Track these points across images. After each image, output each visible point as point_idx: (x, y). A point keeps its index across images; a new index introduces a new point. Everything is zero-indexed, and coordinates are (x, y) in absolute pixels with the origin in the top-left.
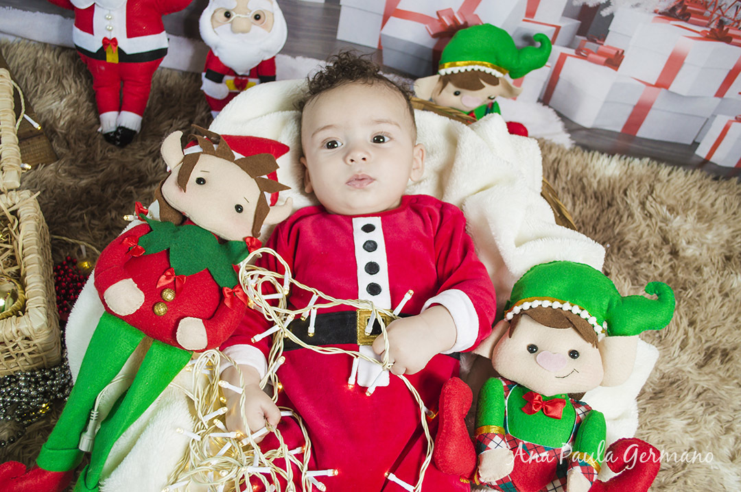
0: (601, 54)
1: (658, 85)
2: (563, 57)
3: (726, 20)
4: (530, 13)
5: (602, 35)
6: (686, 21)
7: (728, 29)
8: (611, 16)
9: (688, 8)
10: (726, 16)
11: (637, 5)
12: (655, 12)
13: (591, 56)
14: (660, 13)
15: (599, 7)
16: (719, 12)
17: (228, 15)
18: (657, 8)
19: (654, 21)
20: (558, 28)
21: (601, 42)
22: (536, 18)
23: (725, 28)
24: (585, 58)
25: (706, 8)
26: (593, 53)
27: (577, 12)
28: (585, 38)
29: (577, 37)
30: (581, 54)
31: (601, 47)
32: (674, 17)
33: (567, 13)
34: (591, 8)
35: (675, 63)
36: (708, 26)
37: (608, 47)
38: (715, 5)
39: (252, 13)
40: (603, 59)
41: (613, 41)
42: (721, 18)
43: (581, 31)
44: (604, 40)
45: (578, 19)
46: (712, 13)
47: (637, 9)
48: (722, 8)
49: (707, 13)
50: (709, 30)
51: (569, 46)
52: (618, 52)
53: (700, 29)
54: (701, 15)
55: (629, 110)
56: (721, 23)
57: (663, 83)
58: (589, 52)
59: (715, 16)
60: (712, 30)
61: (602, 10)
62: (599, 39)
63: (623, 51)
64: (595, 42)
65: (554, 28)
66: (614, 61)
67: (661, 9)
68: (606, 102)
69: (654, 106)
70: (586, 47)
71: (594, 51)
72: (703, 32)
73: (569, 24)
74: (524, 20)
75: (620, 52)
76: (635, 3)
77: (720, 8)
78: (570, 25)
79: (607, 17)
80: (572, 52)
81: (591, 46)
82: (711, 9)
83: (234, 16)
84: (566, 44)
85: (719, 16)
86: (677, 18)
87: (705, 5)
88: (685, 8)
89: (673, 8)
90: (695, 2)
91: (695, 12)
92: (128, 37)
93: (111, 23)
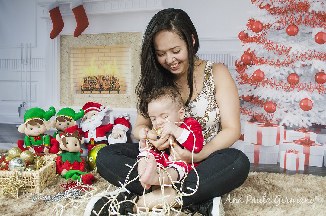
1: (258, 144)
3: (268, 119)
6: (257, 122)
12: (247, 121)
16: (265, 117)
19: (248, 124)
23: (269, 122)
38: (263, 115)
42: (266, 119)
46: (263, 118)
47: (242, 121)
49: (262, 119)
53: (262, 124)
54: (260, 119)
56: (267, 121)
59: (264, 119)
60: (265, 123)
66: (242, 138)
69: (260, 152)
75: (243, 135)
77: (264, 116)
85: (265, 119)
86: (254, 122)
87: (260, 116)
88: (255, 118)
89: (252, 119)
90: (257, 116)
91: (259, 119)
92: (96, 138)
93: (92, 135)
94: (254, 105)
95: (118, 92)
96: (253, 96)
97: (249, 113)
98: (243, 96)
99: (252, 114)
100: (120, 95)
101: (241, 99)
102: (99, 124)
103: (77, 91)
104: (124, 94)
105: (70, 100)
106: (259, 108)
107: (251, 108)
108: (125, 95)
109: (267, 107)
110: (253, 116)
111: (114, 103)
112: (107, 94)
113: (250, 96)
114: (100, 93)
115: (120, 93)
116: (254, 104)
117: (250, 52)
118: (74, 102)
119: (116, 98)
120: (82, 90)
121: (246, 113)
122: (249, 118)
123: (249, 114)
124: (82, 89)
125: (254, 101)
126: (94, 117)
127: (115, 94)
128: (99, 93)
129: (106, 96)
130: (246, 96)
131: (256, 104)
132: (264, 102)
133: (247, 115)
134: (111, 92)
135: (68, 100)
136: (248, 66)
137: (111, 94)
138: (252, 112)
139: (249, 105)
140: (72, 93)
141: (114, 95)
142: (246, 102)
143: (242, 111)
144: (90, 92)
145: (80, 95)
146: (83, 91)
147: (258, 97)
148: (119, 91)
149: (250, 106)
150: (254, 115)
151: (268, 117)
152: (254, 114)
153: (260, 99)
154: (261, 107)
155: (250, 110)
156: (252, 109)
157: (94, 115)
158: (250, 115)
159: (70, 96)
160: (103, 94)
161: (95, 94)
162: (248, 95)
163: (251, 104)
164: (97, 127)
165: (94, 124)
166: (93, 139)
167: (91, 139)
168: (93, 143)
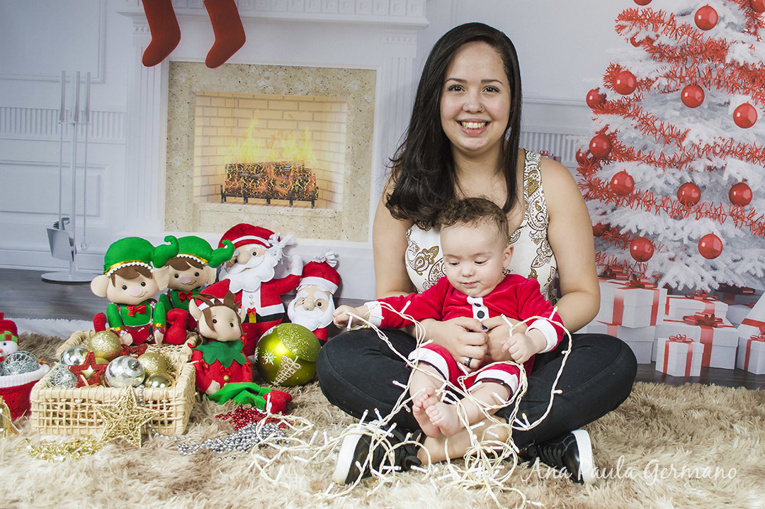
1: (614, 324)
3: (636, 274)
6: (615, 279)
7: (640, 280)
9: (613, 270)
10: (635, 272)
23: (638, 279)
25: (622, 269)
32: (606, 276)
35: (618, 307)
36: (628, 279)
38: (627, 266)
42: (633, 273)
46: (627, 271)
49: (624, 272)
50: (629, 282)
53: (624, 282)
54: (621, 273)
56: (634, 276)
57: (617, 322)
59: (629, 273)
60: (631, 281)
72: (626, 284)
77: (630, 267)
82: (625, 269)
85: (631, 272)
86: (609, 278)
87: (621, 267)
88: (611, 271)
89: (605, 273)
90: (615, 266)
91: (618, 272)
92: (262, 307)
93: (252, 300)
94: (609, 243)
95: (313, 204)
96: (609, 225)
99: (606, 263)
100: (318, 210)
102: (269, 276)
103: (209, 197)
104: (327, 208)
105: (191, 218)
106: (620, 250)
107: (605, 250)
108: (328, 210)
109: (635, 248)
110: (608, 267)
111: (302, 228)
112: (285, 206)
113: (602, 224)
114: (269, 202)
115: (317, 207)
116: (611, 241)
117: (607, 133)
118: (200, 222)
119: (306, 217)
120: (222, 193)
123: (600, 262)
124: (222, 191)
125: (610, 235)
126: (254, 260)
127: (306, 207)
128: (265, 202)
129: (282, 210)
131: (614, 242)
132: (631, 238)
134: (295, 203)
135: (184, 217)
136: (602, 163)
137: (295, 207)
138: (606, 259)
139: (601, 242)
140: (196, 200)
141: (302, 209)
144: (242, 199)
145: (216, 206)
146: (224, 196)
147: (618, 228)
148: (315, 201)
149: (602, 245)
150: (609, 264)
151: (637, 269)
152: (610, 261)
153: (622, 232)
154: (624, 247)
155: (603, 253)
156: (606, 251)
157: (255, 254)
158: (601, 265)
159: (192, 208)
160: (275, 205)
161: (254, 206)
162: (600, 223)
163: (605, 241)
164: (262, 283)
165: (258, 276)
166: (254, 310)
167: (250, 311)
168: (253, 320)
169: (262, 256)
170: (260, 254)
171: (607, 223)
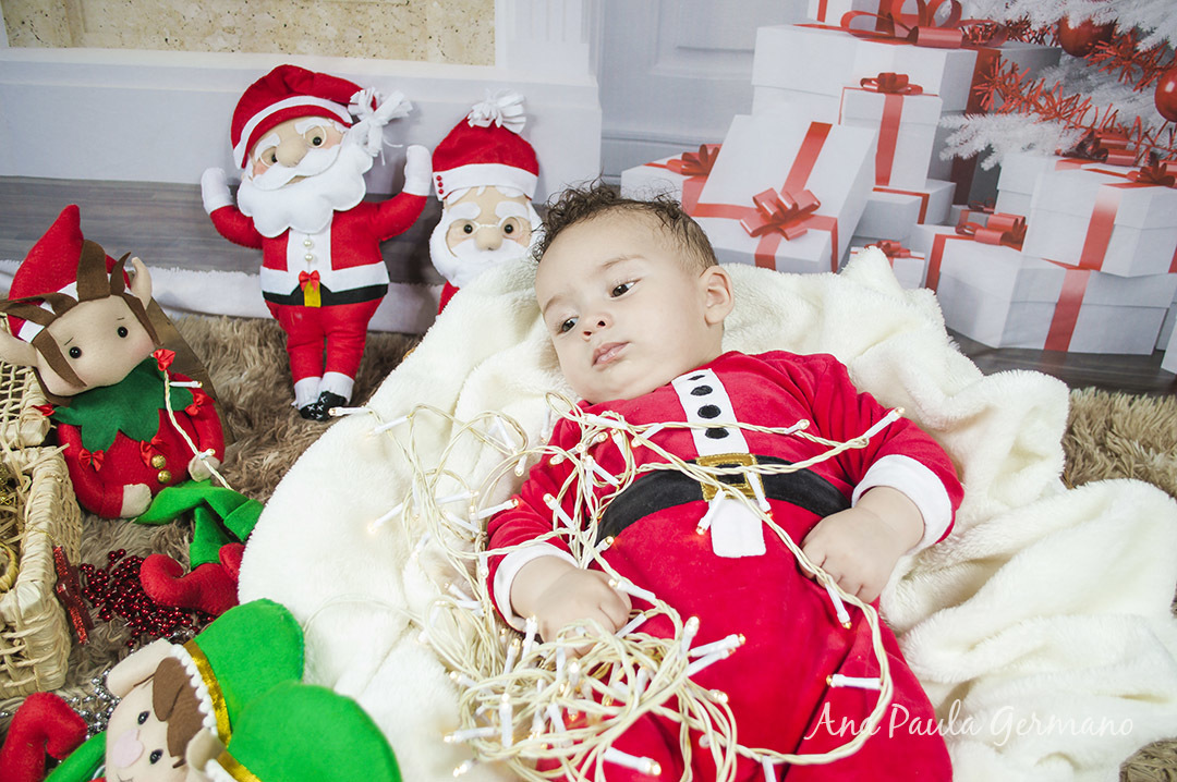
0: (992, 227)
1: (1083, 266)
2: (940, 241)
3: (1159, 151)
4: (883, 178)
5: (988, 200)
6: (1104, 161)
7: (1165, 165)
8: (997, 169)
9: (1102, 141)
10: (1158, 146)
11: (1030, 147)
12: (1057, 153)
13: (979, 232)
14: (1064, 155)
15: (978, 157)
16: (1146, 141)
17: (468, 229)
18: (1060, 148)
19: (1057, 168)
20: (926, 198)
21: (991, 210)
22: (892, 185)
23: (1161, 164)
24: (971, 237)
25: (1127, 137)
26: (981, 227)
27: (947, 170)
28: (966, 208)
29: (954, 206)
30: (965, 232)
31: (991, 217)
32: (1082, 158)
33: (934, 174)
34: (967, 161)
35: (1101, 228)
36: (1135, 164)
37: (1000, 215)
38: (1139, 132)
39: (502, 221)
40: (998, 235)
41: (1007, 205)
42: (1152, 150)
43: (959, 197)
44: (994, 207)
45: (952, 181)
46: (1138, 144)
47: (1031, 152)
48: (1151, 133)
49: (1131, 145)
50: (1138, 170)
51: (945, 223)
52: (1017, 220)
53: (1125, 171)
54: (1122, 149)
55: (1050, 312)
56: (1154, 158)
57: (1091, 261)
58: (975, 227)
59: (1143, 148)
60: (1143, 168)
61: (982, 161)
62: (986, 206)
63: (1024, 219)
64: (981, 210)
65: (920, 198)
66: (1014, 235)
67: (1065, 149)
68: (1013, 303)
69: (1084, 301)
70: (969, 221)
71: (983, 225)
72: (1130, 173)
73: (941, 188)
74: (875, 190)
75: (1020, 221)
76: (1026, 144)
77: (1146, 134)
78: (941, 190)
79: (991, 170)
80: (951, 231)
81: (975, 217)
82: (1135, 138)
83: (477, 227)
84: (941, 220)
85: (1148, 147)
86: (1090, 159)
87: (1124, 133)
88: (1097, 142)
89: (1082, 146)
90: (1109, 131)
91: (1114, 147)
92: (334, 269)
93: (311, 252)
94: (1105, 73)
96: (1112, 26)
97: (1070, 116)
98: (1059, 23)
99: (1087, 121)
101: (1048, 39)
102: (352, 195)
106: (1129, 92)
107: (1089, 89)
109: (1169, 87)
110: (1091, 132)
113: (1096, 22)
116: (1110, 67)
121: (1058, 115)
122: (1070, 140)
123: (1073, 119)
125: (1111, 51)
126: (316, 156)
130: (1078, 24)
131: (1117, 71)
133: (1063, 123)
138: (1090, 114)
139: (1083, 71)
142: (1070, 57)
143: (1042, 102)
147: (1136, 34)
149: (1084, 77)
150: (1096, 127)
151: (1164, 140)
152: (1099, 120)
154: (1141, 86)
155: (1083, 97)
156: (1094, 94)
157: (317, 141)
158: (1076, 126)
162: (1090, 22)
163: (1094, 67)
164: (335, 212)
165: (326, 197)
166: (314, 277)
167: (307, 278)
168: (312, 300)
169: (336, 147)
170: (330, 143)
171: (1107, 21)
